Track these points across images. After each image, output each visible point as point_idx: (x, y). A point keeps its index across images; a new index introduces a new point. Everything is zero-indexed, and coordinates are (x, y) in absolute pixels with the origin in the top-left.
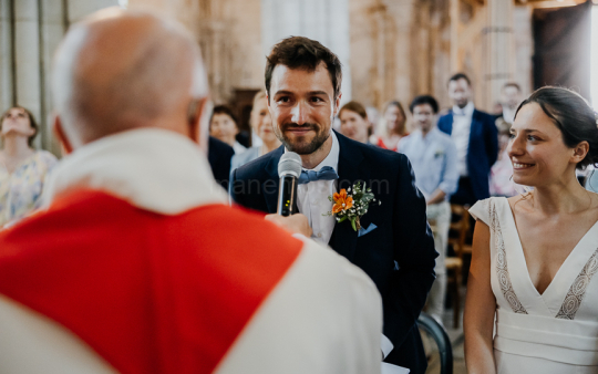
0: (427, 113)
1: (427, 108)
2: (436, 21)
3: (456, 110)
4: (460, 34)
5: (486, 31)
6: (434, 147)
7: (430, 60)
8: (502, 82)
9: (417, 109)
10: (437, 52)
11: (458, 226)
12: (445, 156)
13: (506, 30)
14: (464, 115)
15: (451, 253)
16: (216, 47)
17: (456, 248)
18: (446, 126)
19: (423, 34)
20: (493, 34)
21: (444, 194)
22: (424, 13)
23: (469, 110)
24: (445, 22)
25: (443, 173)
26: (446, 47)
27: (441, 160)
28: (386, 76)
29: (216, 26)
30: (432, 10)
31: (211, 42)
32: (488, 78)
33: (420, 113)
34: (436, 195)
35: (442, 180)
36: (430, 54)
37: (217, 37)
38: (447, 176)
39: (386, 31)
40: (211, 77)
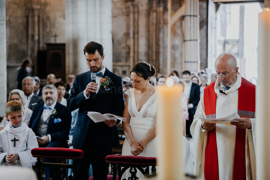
2: (161, 9)
7: (158, 29)
10: (161, 25)
16: (36, 19)
19: (154, 15)
20: (188, 17)
22: (155, 4)
24: (165, 9)
26: (165, 23)
28: (134, 38)
30: (159, 2)
31: (33, 16)
36: (158, 26)
37: (36, 13)
39: (134, 13)
40: (33, 36)
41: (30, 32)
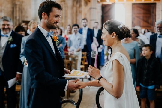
0: (76, 29)
1: (76, 27)
2: (78, 6)
3: (83, 28)
4: (84, 9)
5: (90, 9)
6: (78, 37)
7: (77, 15)
8: (95, 21)
9: (74, 27)
10: (78, 13)
11: (83, 57)
12: (81, 39)
13: (95, 9)
14: (85, 29)
15: (82, 64)
16: (18, 9)
17: (83, 63)
18: (81, 32)
19: (75, 9)
20: (92, 9)
21: (80, 49)
22: (75, 3)
23: (87, 28)
24: (80, 6)
25: (80, 44)
26: (80, 12)
27: (80, 40)
28: (65, 19)
29: (18, 3)
30: (77, 3)
31: (16, 8)
32: (91, 20)
33: (75, 28)
34: (78, 49)
35: (80, 46)
36: (77, 14)
37: (18, 6)
38: (81, 45)
39: (65, 7)
40: (16, 17)
41: (15, 15)
